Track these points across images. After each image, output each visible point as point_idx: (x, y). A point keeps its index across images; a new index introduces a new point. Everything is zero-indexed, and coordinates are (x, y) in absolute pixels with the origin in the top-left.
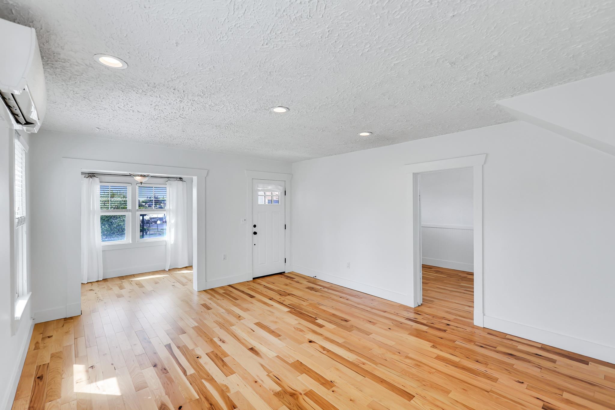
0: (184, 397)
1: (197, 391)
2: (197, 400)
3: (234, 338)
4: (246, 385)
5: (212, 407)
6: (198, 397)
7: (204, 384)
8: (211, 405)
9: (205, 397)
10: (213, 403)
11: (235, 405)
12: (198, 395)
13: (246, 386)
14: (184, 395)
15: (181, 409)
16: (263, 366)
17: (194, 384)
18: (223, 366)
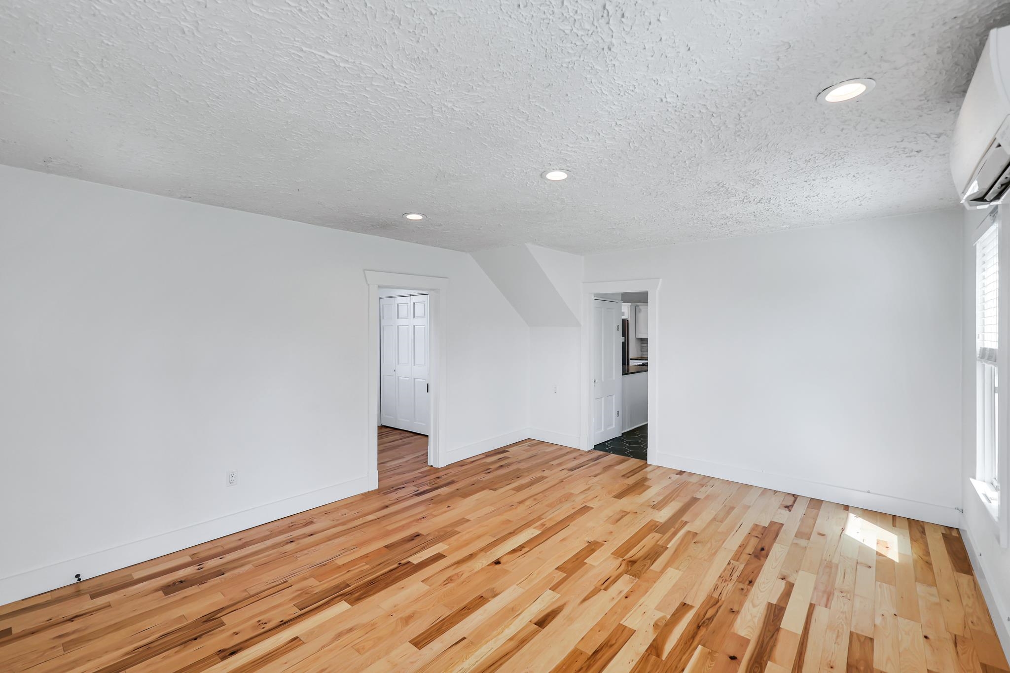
0: (713, 665)
1: (689, 654)
2: (704, 645)
3: (501, 664)
4: (639, 605)
5: (702, 624)
6: (700, 647)
7: (670, 652)
8: (700, 626)
9: (693, 640)
10: (695, 626)
11: (680, 604)
12: (696, 648)
13: (642, 604)
14: (711, 667)
15: (734, 656)
16: (587, 598)
17: (681, 665)
18: (611, 646)
